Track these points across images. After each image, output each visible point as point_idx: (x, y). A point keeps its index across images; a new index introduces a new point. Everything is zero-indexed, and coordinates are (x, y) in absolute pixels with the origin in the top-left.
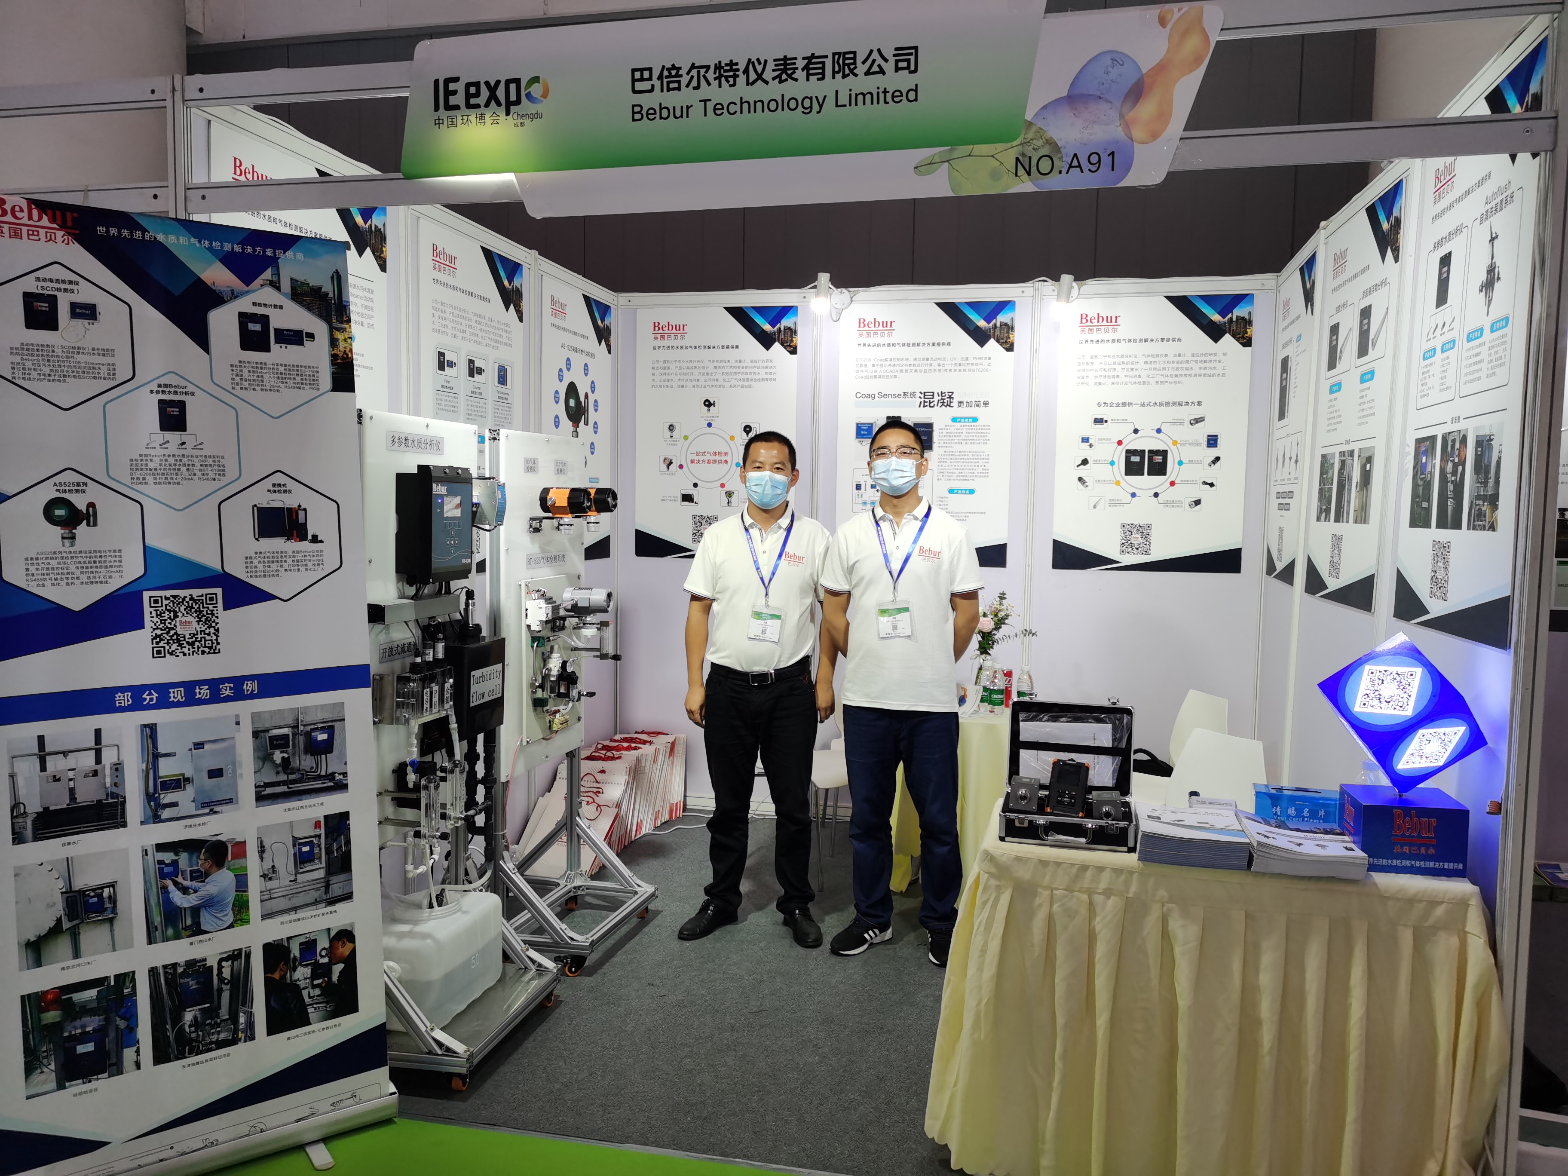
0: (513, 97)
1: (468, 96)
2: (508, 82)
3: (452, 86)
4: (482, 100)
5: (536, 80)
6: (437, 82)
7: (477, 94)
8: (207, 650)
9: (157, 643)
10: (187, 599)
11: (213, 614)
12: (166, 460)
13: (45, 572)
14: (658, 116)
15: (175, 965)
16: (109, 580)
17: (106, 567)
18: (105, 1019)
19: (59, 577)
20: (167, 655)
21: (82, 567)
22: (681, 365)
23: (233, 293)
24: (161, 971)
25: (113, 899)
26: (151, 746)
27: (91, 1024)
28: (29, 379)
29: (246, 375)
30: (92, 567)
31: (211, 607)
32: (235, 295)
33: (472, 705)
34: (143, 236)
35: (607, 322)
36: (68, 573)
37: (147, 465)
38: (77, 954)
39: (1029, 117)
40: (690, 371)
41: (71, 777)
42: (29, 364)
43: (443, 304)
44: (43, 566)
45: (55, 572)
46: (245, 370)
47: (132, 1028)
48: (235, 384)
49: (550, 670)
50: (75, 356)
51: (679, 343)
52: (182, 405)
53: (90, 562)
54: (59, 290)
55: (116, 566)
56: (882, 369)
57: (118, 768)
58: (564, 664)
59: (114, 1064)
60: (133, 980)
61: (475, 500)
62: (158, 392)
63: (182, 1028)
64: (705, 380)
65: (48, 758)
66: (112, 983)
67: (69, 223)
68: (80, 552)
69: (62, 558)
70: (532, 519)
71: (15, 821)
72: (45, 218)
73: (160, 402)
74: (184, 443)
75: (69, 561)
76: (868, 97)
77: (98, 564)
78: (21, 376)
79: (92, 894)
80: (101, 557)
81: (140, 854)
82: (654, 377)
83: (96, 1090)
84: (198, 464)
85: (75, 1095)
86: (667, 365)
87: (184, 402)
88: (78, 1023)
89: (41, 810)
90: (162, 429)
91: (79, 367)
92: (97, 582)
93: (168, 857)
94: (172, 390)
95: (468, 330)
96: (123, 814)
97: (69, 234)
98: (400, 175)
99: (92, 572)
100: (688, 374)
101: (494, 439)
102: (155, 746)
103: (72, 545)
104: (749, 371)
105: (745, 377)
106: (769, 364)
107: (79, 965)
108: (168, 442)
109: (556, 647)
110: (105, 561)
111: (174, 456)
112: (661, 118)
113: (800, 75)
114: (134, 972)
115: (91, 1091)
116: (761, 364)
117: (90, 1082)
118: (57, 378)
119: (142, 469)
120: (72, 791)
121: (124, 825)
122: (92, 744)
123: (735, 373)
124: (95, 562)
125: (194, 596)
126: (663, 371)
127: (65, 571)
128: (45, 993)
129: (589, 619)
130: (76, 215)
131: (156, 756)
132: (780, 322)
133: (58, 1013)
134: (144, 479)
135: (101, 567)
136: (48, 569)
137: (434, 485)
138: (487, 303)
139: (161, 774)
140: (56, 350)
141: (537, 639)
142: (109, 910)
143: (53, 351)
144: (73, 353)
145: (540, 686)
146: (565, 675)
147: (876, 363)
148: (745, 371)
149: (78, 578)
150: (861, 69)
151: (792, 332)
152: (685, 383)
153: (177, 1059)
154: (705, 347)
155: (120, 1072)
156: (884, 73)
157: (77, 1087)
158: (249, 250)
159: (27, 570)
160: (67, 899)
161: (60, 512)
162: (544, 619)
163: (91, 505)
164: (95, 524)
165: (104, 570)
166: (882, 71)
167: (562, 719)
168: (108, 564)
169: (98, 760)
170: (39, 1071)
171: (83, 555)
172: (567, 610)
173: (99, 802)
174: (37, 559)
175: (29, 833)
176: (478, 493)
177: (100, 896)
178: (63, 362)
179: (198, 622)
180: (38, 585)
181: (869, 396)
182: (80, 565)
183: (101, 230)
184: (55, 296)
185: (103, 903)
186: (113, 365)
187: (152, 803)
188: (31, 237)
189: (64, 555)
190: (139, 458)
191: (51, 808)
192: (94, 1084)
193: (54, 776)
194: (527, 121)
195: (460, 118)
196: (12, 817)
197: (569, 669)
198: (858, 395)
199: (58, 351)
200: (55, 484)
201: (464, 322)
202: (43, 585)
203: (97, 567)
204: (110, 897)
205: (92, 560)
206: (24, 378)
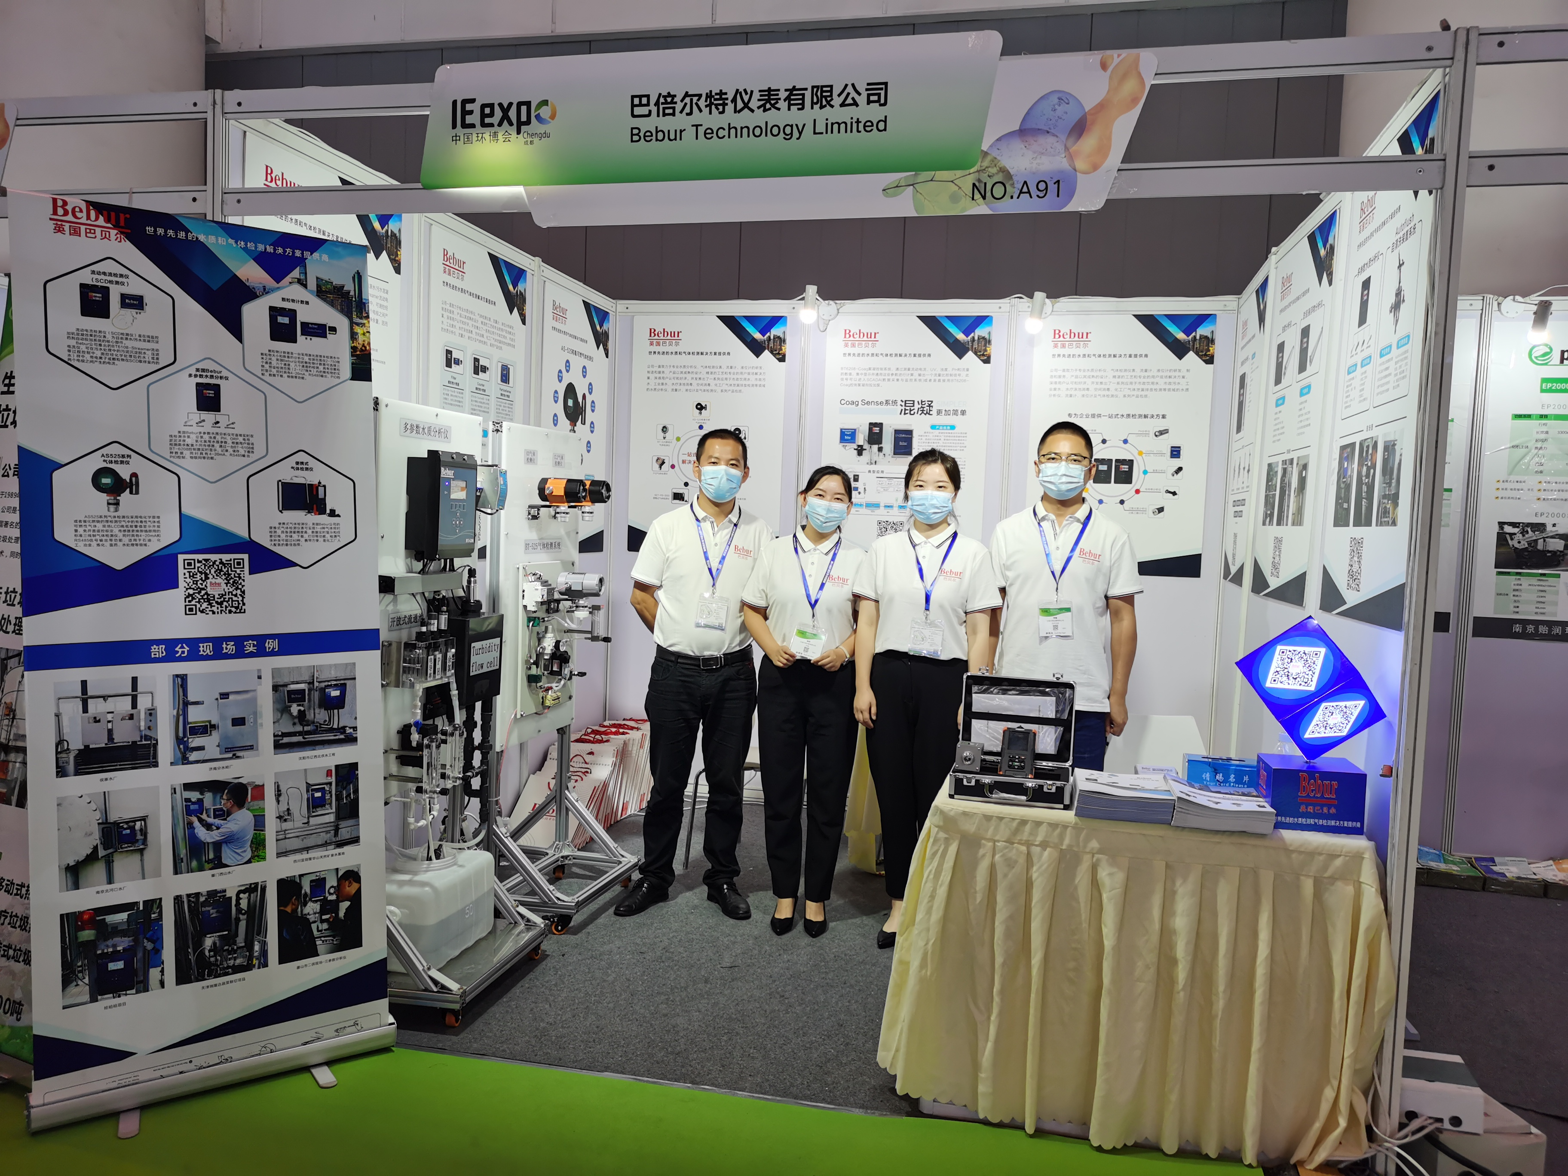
0: (524, 118)
1: (483, 116)
2: (520, 104)
3: (469, 107)
4: (495, 120)
5: (545, 103)
6: (455, 102)
7: (492, 115)
8: (233, 609)
9: (190, 601)
10: (217, 563)
11: (240, 578)
12: (202, 437)
13: (92, 533)
14: (654, 138)
15: (197, 895)
16: (148, 543)
17: (146, 531)
18: (133, 940)
19: (104, 538)
20: (198, 613)
21: (125, 531)
22: (675, 369)
23: (265, 289)
24: (185, 900)
25: (144, 832)
26: (181, 694)
27: (122, 944)
28: (83, 361)
29: (274, 363)
30: (133, 531)
31: (238, 571)
32: (266, 291)
33: (472, 674)
34: (187, 236)
35: (605, 327)
36: (112, 536)
37: (184, 441)
38: (110, 881)
39: (985, 147)
40: (684, 376)
41: (110, 719)
42: (83, 348)
43: (451, 305)
44: (89, 528)
45: (101, 533)
46: (274, 359)
47: (158, 950)
48: (264, 371)
49: (544, 649)
50: (124, 341)
51: (673, 349)
52: (217, 388)
53: (131, 526)
54: (111, 282)
55: (154, 531)
56: (866, 378)
57: (151, 713)
58: (557, 644)
59: (141, 982)
60: (160, 906)
61: (479, 486)
62: (196, 376)
63: (202, 952)
64: (698, 385)
65: (89, 701)
66: (141, 908)
67: (122, 223)
68: (124, 517)
69: (107, 521)
70: (531, 507)
71: (59, 756)
72: (101, 218)
73: (198, 384)
74: (218, 422)
75: (113, 524)
76: (843, 126)
77: (138, 528)
78: (76, 358)
79: (125, 826)
80: (141, 522)
81: (169, 791)
82: (649, 381)
83: (124, 1004)
84: (229, 442)
85: (106, 1008)
86: (661, 369)
87: (219, 385)
88: (110, 942)
89: (83, 747)
90: (198, 410)
91: (127, 352)
92: (137, 545)
93: (194, 796)
94: (209, 374)
95: (474, 331)
96: (155, 756)
97: (122, 233)
98: (419, 185)
99: (133, 535)
100: (681, 378)
101: (497, 431)
102: (185, 694)
103: (116, 511)
104: (739, 376)
105: (736, 382)
106: (758, 371)
107: (112, 890)
108: (204, 421)
109: (550, 627)
110: (145, 526)
111: (208, 433)
112: (657, 140)
113: (783, 105)
114: (161, 899)
115: (120, 1005)
116: (751, 371)
117: (119, 996)
118: (107, 360)
119: (180, 445)
120: (110, 732)
121: (156, 765)
122: (129, 691)
123: (726, 379)
124: (136, 526)
125: (224, 561)
126: (658, 375)
127: (109, 533)
128: (81, 913)
129: (582, 602)
130: (128, 216)
131: (186, 704)
132: (770, 331)
133: (93, 932)
134: (182, 453)
135: (141, 531)
136: (94, 531)
137: (442, 469)
138: (493, 306)
139: (190, 720)
140: (107, 335)
141: (532, 620)
142: (140, 842)
143: (105, 337)
144: (122, 338)
145: (534, 664)
146: (558, 654)
147: (860, 372)
148: (735, 377)
149: (120, 540)
150: (837, 101)
151: (781, 340)
152: (678, 387)
153: (198, 980)
154: (698, 353)
155: (146, 990)
156: (857, 105)
157: (108, 1001)
158: (280, 251)
159: (76, 531)
160: (103, 829)
161: (106, 481)
162: (540, 600)
163: (134, 475)
164: (137, 493)
165: (144, 533)
166: (855, 104)
167: (554, 695)
168: (148, 529)
169: (134, 705)
170: (75, 983)
171: (126, 520)
172: (561, 593)
173: (134, 743)
174: (85, 521)
175: (71, 767)
176: (482, 479)
177: (132, 829)
178: (113, 346)
179: (227, 584)
180: (85, 545)
181: (853, 403)
182: (122, 529)
183: (150, 230)
184: (108, 288)
185: (135, 835)
186: (157, 350)
187: (181, 746)
188: (89, 235)
189: (109, 519)
190: (178, 435)
191: (91, 747)
192: (123, 999)
193: (95, 718)
194: (536, 140)
195: (475, 136)
196: (57, 753)
197: (562, 649)
198: (843, 402)
199: (109, 337)
200: (103, 455)
201: (471, 322)
202: (90, 545)
203: (137, 531)
204: (141, 830)
205: (133, 524)
206: (78, 360)
